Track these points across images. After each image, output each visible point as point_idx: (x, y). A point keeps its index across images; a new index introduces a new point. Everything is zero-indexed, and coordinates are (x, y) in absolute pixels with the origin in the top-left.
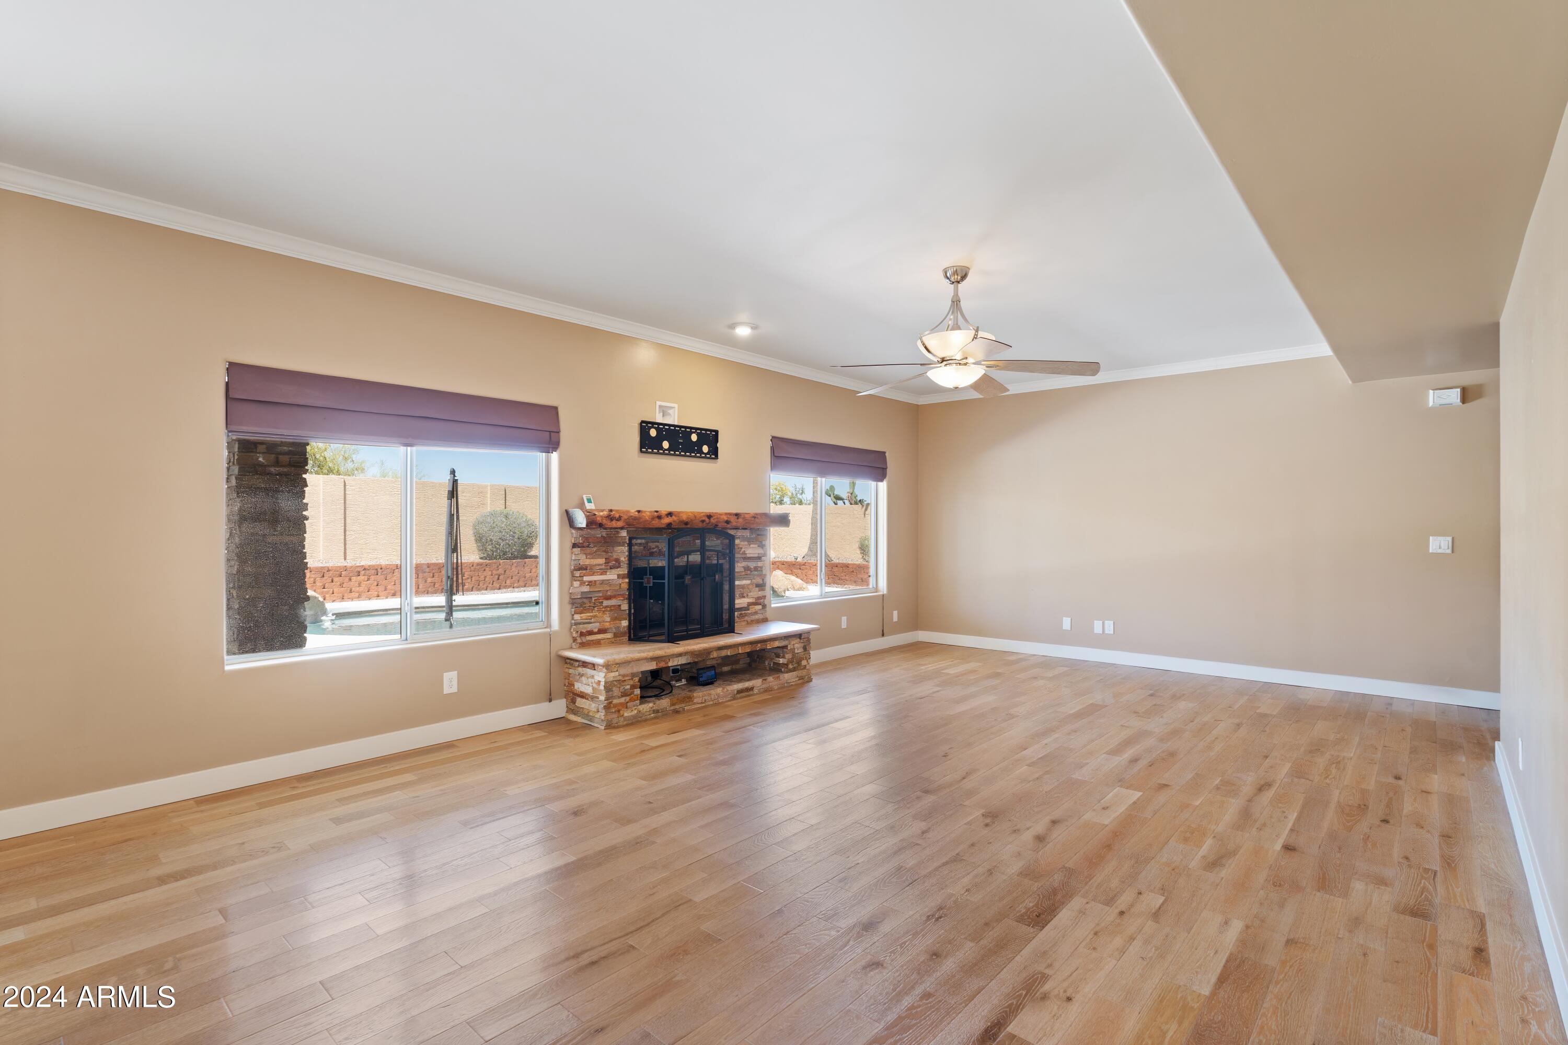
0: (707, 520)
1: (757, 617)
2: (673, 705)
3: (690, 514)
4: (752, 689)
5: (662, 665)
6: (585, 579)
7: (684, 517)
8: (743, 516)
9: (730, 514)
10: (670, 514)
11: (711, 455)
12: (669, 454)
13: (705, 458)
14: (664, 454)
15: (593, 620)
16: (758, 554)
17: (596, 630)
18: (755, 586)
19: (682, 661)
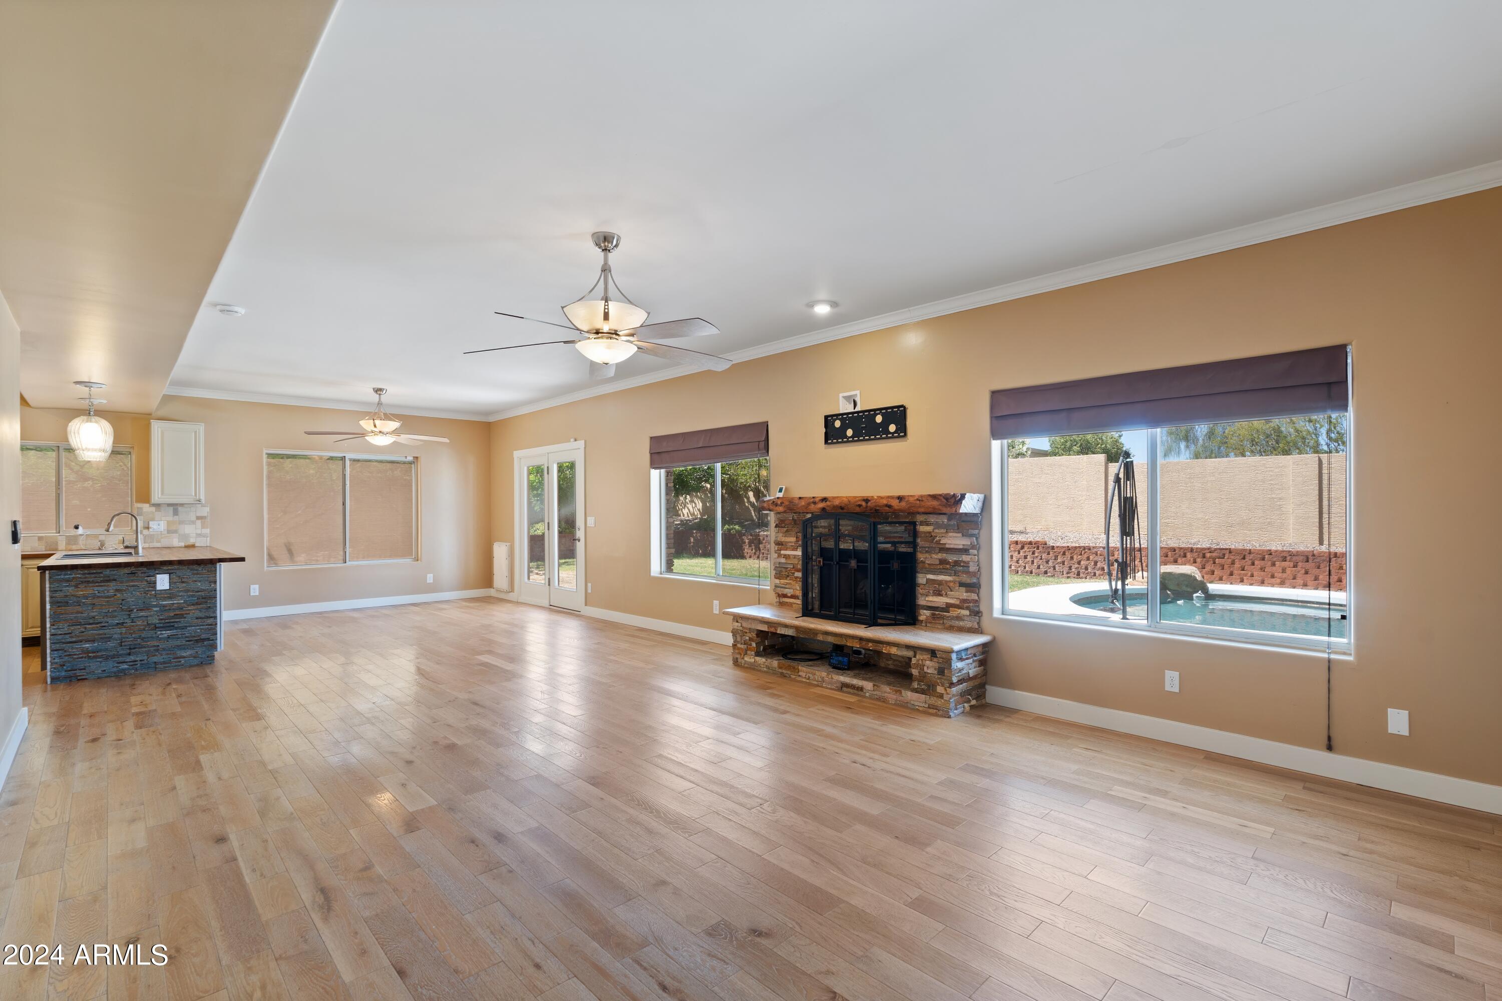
0: (864, 504)
1: (961, 623)
2: (780, 668)
3: (844, 499)
4: (861, 689)
5: (772, 630)
6: (783, 552)
7: (837, 502)
8: (907, 499)
9: (892, 497)
10: (824, 499)
11: (899, 434)
12: (853, 441)
13: (893, 437)
14: (848, 442)
15: (787, 586)
16: (963, 545)
17: (789, 595)
18: (958, 585)
19: (790, 632)
